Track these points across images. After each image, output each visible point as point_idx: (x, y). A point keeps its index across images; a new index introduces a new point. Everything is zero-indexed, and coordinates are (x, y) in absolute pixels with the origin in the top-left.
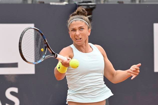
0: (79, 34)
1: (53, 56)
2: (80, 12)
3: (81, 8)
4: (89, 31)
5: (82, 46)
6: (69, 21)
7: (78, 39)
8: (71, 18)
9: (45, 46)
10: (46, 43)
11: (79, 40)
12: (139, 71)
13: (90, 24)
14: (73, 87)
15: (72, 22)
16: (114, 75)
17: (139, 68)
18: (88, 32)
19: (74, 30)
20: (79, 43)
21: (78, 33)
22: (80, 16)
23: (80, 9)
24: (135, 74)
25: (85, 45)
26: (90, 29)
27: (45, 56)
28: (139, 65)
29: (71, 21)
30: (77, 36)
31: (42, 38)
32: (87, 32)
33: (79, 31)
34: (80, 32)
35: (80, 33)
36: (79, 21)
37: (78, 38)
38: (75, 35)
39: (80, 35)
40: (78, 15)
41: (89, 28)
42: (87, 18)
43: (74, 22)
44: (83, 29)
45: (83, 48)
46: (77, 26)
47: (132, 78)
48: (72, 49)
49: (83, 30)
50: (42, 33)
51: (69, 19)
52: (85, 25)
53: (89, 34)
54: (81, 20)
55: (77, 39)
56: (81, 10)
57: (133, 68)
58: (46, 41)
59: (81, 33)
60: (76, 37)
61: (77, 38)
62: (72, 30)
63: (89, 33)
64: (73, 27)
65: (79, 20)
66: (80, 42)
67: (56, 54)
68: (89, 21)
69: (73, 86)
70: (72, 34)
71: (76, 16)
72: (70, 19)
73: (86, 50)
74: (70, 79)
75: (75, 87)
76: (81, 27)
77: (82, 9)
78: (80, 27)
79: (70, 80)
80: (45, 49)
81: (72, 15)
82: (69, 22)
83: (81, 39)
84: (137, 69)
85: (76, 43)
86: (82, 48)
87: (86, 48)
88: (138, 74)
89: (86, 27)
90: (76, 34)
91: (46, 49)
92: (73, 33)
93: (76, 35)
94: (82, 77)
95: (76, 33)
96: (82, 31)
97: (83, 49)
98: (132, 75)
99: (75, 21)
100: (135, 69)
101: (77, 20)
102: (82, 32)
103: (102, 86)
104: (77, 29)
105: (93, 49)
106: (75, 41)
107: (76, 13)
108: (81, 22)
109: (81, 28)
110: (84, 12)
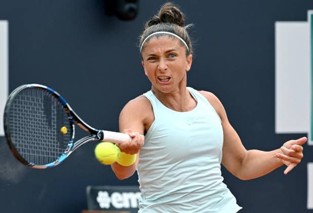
0: (166, 67)
1: (93, 139)
2: (168, 15)
3: (169, 6)
4: (189, 60)
5: (172, 95)
6: (142, 37)
7: (163, 78)
8: (148, 29)
9: (70, 119)
10: (69, 112)
11: (165, 82)
12: (302, 155)
13: (190, 45)
14: (152, 190)
15: (149, 39)
16: (244, 161)
17: (302, 148)
18: (187, 62)
19: (155, 58)
20: (165, 88)
21: (163, 64)
22: (168, 26)
23: (169, 9)
24: (292, 162)
25: (180, 93)
26: (191, 55)
27: (73, 143)
28: (302, 141)
29: (147, 38)
30: (162, 73)
31: (57, 103)
32: (184, 63)
33: (165, 61)
34: (168, 62)
35: (167, 65)
36: (167, 36)
37: (164, 76)
38: (158, 70)
39: (169, 69)
40: (163, 24)
41: (188, 54)
42: (183, 30)
43: (154, 40)
44: (176, 55)
45: (175, 100)
46: (160, 48)
47: (286, 172)
48: (148, 102)
49: (175, 58)
50: (56, 92)
51: (142, 33)
52: (179, 46)
53: (189, 68)
54: (170, 36)
55: (160, 79)
56: (170, 11)
57: (289, 149)
58: (68, 109)
59: (171, 65)
60: (159, 74)
61: (162, 76)
62: (149, 59)
63: (188, 65)
64: (152, 51)
65: (166, 34)
66: (167, 86)
67: (100, 131)
68: (189, 38)
69: (153, 187)
70: (149, 67)
71: (158, 25)
72: (144, 32)
73: (181, 105)
74: (146, 170)
75: (157, 190)
76: (169, 51)
77: (173, 9)
78: (167, 52)
79: (146, 175)
80: (69, 126)
81: (151, 22)
82: (142, 39)
83: (171, 79)
84: (297, 151)
85: (159, 87)
86: (172, 100)
87: (181, 99)
88: (299, 161)
89: (182, 52)
90: (159, 68)
91: (73, 126)
92: (152, 64)
93: (160, 70)
94: (175, 166)
95: (158, 66)
96: (174, 60)
97: (174, 102)
98: (286, 163)
99: (158, 36)
100: (293, 151)
101: (161, 35)
102: (172, 63)
103: (218, 188)
104: (161, 55)
105: (197, 102)
106: (157, 82)
107: (158, 17)
108: (170, 40)
109: (170, 54)
110: (177, 16)
